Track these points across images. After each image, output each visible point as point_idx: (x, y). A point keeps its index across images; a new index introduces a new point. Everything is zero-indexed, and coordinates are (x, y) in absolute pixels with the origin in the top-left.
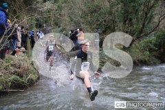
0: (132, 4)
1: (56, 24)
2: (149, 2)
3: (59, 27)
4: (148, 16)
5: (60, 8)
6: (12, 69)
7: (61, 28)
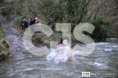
0: (75, 2)
1: (19, 13)
2: (85, 1)
3: (21, 15)
4: (85, 10)
5: (21, 1)
7: (22, 16)
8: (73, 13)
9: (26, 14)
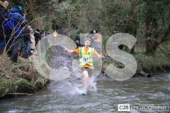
5: (78, 8)
6: (20, 72)
7: (78, 29)
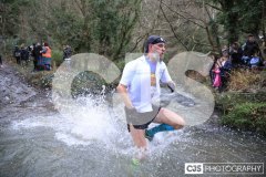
8: (108, 39)
9: (25, 35)
